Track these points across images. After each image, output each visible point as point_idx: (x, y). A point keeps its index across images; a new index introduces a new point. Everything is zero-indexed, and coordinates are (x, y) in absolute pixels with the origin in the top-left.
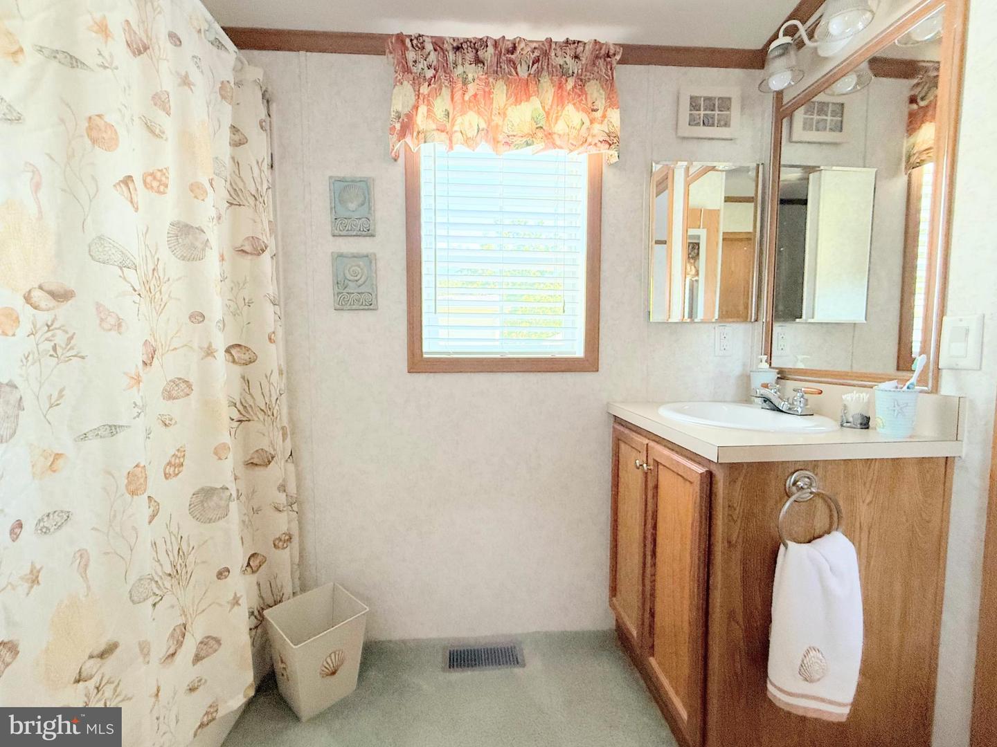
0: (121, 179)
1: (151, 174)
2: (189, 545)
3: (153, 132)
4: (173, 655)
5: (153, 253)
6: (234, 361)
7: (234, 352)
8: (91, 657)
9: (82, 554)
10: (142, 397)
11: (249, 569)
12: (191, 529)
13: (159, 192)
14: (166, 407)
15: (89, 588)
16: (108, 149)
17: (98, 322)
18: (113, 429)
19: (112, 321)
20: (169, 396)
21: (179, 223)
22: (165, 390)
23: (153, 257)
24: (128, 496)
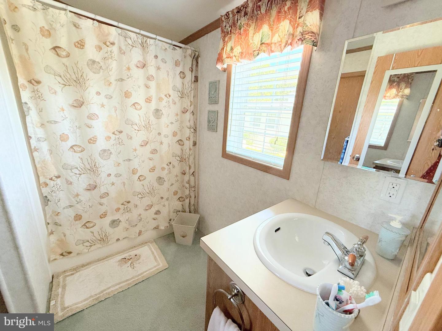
0: (132, 104)
1: (147, 99)
2: (155, 188)
3: (147, 87)
4: (147, 210)
5: (148, 118)
6: (180, 144)
7: (179, 142)
8: (125, 202)
9: (124, 183)
10: (137, 154)
11: (179, 200)
12: (156, 185)
13: (149, 103)
14: (151, 156)
15: (125, 189)
16: (129, 98)
17: (127, 137)
18: (130, 160)
19: (129, 137)
20: (152, 153)
21: (156, 109)
22: (151, 151)
23: (148, 119)
24: (132, 174)
